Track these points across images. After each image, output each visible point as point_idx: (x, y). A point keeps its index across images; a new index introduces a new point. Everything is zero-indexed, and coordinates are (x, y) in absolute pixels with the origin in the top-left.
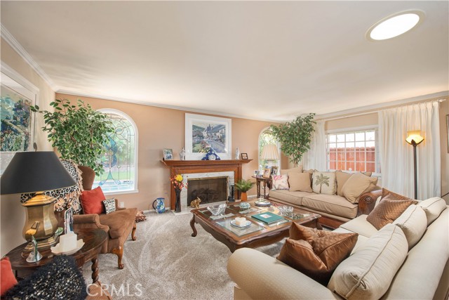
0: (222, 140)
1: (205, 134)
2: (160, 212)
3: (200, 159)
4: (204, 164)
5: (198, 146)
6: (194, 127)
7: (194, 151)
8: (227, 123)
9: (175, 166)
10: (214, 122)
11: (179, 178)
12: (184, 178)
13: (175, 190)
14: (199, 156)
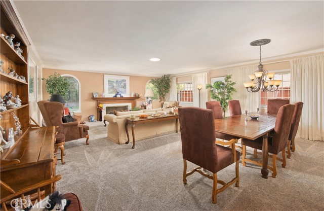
0: (124, 87)
1: (115, 85)
2: (92, 121)
3: (112, 97)
4: (115, 99)
5: (112, 90)
6: (109, 81)
7: (109, 93)
8: (127, 79)
9: (100, 100)
10: (120, 78)
11: (101, 105)
12: (104, 106)
13: (100, 111)
14: (112, 96)
